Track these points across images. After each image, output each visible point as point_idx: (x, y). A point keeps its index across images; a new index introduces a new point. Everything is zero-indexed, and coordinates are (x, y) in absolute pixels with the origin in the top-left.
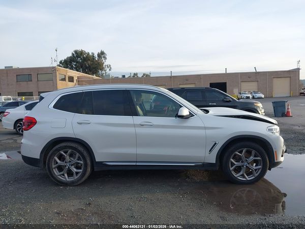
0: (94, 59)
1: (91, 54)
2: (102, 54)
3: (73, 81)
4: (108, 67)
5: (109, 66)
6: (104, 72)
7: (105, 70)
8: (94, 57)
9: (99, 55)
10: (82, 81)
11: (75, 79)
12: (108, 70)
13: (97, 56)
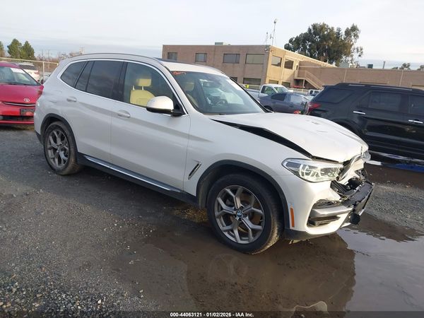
0: (338, 38)
1: (335, 30)
2: (353, 31)
3: (291, 68)
4: (358, 51)
5: (360, 51)
6: (350, 59)
7: (352, 56)
8: (339, 34)
9: (348, 33)
10: (305, 69)
11: (296, 64)
12: (355, 55)
13: (344, 33)
